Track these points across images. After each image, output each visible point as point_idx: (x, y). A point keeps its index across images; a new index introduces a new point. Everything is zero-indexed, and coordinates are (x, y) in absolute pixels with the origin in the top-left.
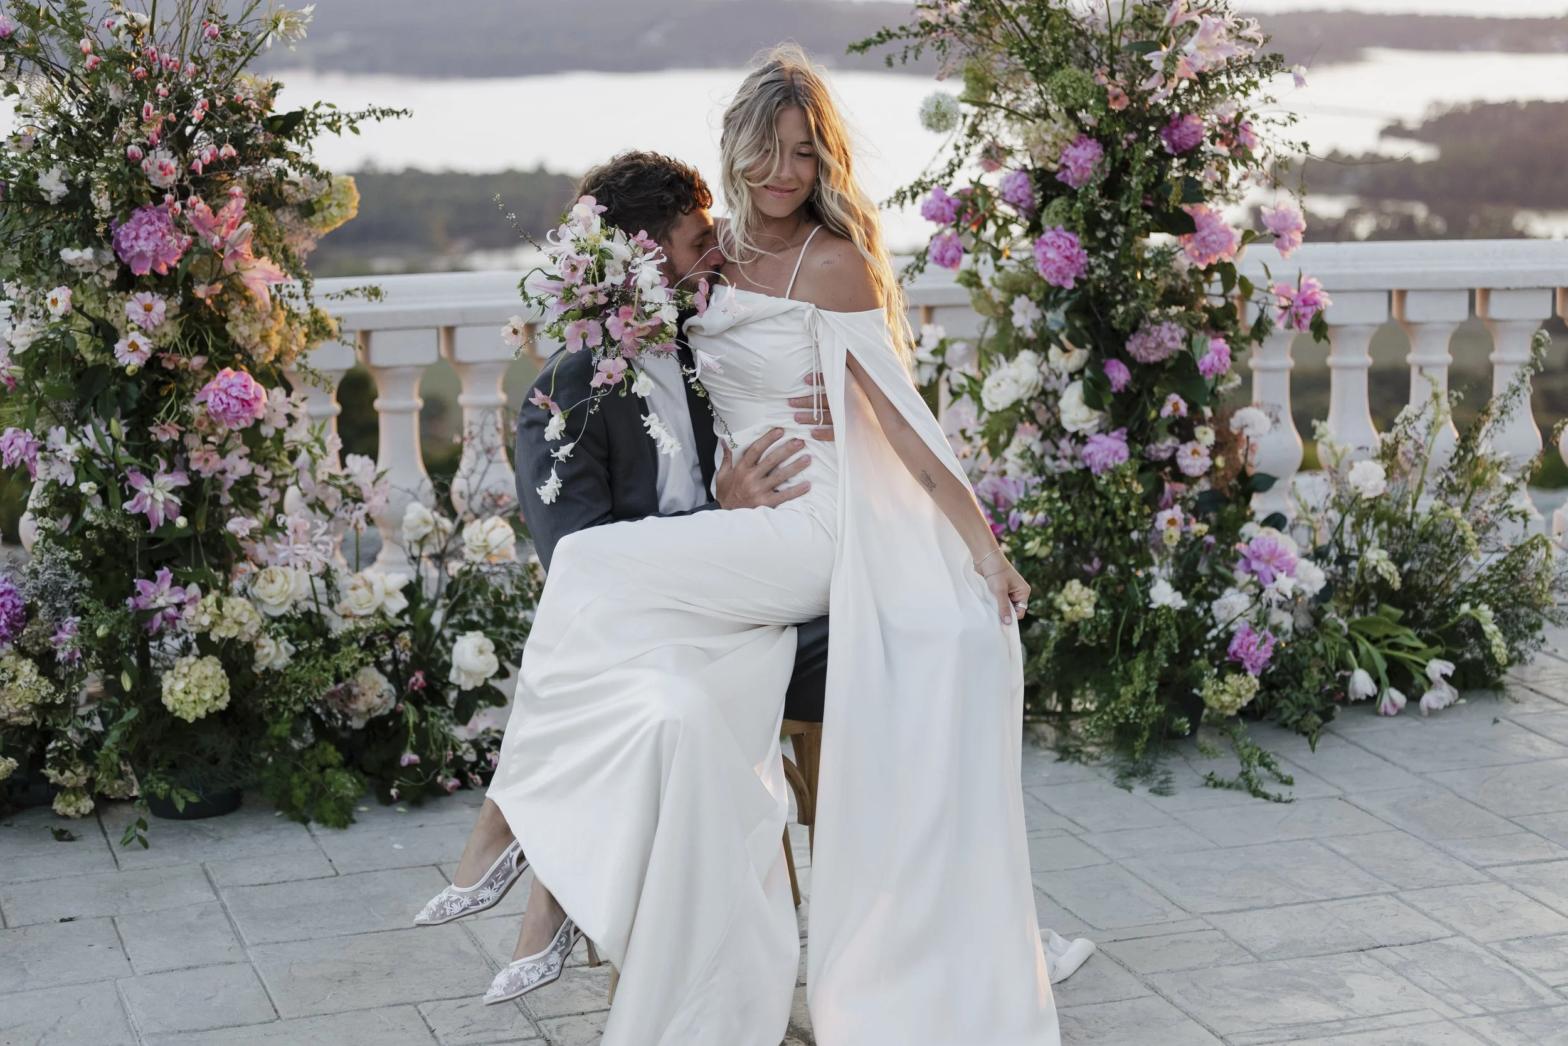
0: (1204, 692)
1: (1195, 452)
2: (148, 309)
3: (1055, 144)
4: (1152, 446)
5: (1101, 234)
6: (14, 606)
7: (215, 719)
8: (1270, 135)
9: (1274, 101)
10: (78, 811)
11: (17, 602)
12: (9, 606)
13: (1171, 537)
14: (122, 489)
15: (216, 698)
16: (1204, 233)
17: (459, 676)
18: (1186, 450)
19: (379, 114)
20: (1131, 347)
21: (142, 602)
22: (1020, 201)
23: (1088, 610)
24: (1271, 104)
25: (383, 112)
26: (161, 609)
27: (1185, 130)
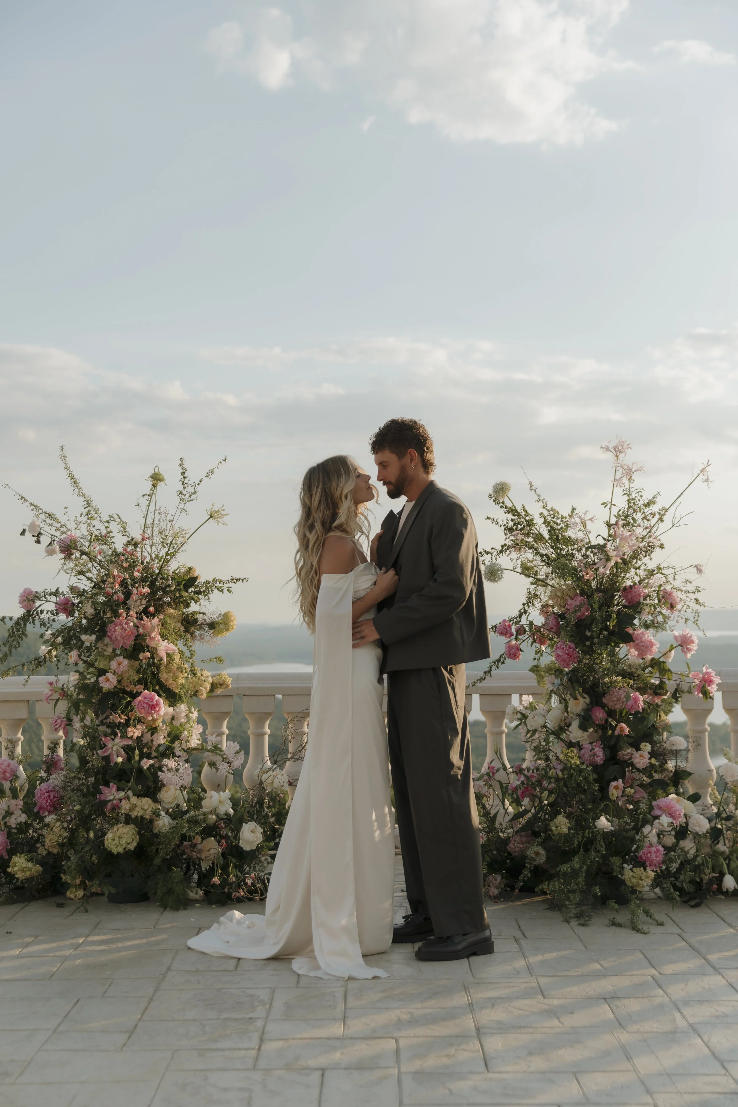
0: (623, 877)
1: (641, 756)
2: (120, 664)
3: (563, 597)
4: (620, 753)
5: (588, 643)
6: (54, 797)
7: (127, 854)
8: (688, 599)
9: (690, 583)
10: (75, 896)
11: (56, 795)
12: (52, 797)
13: (613, 795)
14: (100, 744)
15: (128, 844)
16: (637, 642)
17: (243, 843)
18: (637, 755)
19: (235, 581)
20: (605, 700)
21: (103, 798)
22: (552, 628)
23: (565, 830)
24: (688, 584)
25: (237, 580)
26: (110, 801)
27: (634, 594)
